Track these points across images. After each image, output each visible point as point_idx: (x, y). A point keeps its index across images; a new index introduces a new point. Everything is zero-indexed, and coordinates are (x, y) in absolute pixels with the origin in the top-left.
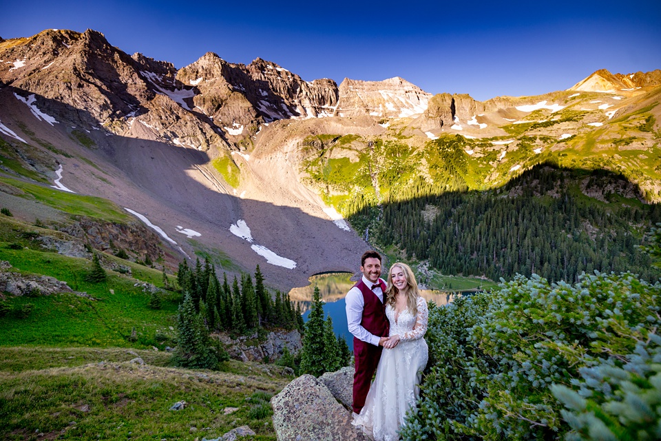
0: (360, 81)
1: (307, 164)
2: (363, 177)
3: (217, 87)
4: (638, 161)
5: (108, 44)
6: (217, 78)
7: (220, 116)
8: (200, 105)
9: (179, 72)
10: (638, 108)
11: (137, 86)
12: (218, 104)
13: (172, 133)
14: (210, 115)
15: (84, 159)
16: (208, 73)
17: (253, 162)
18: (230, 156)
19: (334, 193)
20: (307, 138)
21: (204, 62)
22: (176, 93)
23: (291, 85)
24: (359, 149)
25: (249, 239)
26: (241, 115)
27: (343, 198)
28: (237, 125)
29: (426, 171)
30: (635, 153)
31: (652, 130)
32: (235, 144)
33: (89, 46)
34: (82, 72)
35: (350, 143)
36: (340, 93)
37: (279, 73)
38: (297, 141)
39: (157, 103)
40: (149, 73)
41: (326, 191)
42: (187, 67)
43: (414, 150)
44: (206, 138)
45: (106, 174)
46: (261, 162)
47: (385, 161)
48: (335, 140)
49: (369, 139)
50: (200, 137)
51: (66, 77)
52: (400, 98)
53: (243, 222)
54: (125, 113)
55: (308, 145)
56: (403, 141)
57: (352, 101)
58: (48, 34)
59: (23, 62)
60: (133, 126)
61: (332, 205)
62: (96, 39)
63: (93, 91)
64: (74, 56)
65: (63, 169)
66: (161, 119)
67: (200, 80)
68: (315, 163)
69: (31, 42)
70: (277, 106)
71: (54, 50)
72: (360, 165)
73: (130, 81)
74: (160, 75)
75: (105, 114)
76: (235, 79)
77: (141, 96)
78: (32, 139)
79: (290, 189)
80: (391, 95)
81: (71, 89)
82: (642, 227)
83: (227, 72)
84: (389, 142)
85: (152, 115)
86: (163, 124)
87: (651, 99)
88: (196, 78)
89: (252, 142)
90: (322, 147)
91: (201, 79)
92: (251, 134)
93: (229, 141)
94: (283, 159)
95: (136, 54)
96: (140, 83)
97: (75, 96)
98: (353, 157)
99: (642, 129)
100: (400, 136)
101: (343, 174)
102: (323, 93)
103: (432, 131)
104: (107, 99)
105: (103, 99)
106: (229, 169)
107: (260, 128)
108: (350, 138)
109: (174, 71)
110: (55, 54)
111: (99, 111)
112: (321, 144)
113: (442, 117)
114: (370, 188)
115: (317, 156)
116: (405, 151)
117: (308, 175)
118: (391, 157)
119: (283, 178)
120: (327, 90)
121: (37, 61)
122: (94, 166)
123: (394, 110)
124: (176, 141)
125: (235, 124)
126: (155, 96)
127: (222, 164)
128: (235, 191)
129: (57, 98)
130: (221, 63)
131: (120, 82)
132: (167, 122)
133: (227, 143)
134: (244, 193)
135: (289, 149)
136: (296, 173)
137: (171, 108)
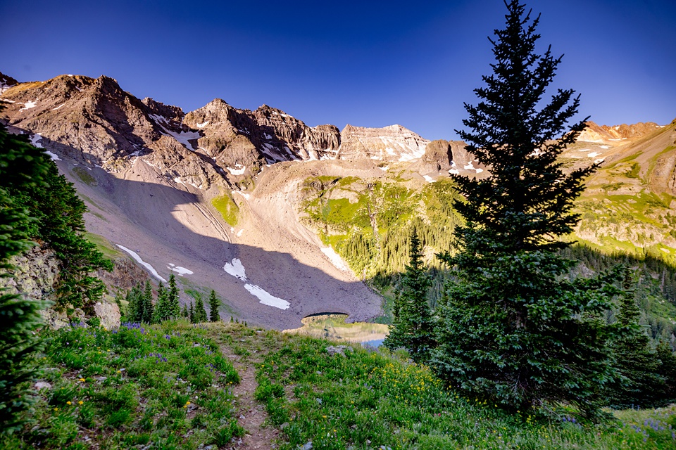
0: (361, 128)
1: (307, 204)
2: (361, 217)
3: (222, 130)
4: (628, 205)
5: (119, 89)
6: (223, 122)
7: (223, 156)
8: (204, 146)
9: (186, 116)
10: (623, 156)
11: (144, 127)
12: (222, 146)
13: (175, 172)
14: (214, 155)
16: (215, 117)
17: (253, 201)
18: (231, 195)
19: (332, 233)
20: (308, 179)
21: (211, 107)
22: (182, 135)
23: (295, 130)
24: (358, 190)
25: (243, 277)
26: (244, 156)
27: (341, 238)
28: (239, 166)
29: (424, 212)
30: (624, 198)
31: (638, 177)
32: (236, 184)
33: (101, 90)
34: (91, 114)
35: (349, 184)
36: (342, 138)
37: (283, 118)
38: (298, 182)
39: (162, 143)
40: (157, 116)
41: (324, 231)
42: (195, 111)
43: (412, 191)
44: (207, 177)
45: (102, 210)
46: (261, 201)
47: (384, 202)
48: (335, 182)
49: (369, 181)
50: (202, 176)
51: (75, 117)
52: (400, 144)
53: (238, 261)
54: (129, 152)
55: (309, 185)
56: (402, 184)
57: (353, 145)
58: (62, 79)
59: (34, 103)
60: (135, 165)
61: (330, 245)
62: (108, 84)
63: (99, 131)
64: (85, 99)
66: (164, 158)
67: (206, 123)
68: (314, 203)
69: (46, 86)
70: (281, 149)
71: (66, 93)
72: (359, 206)
73: (137, 123)
74: (168, 118)
75: (109, 153)
76: (240, 123)
77: (147, 136)
79: (288, 228)
80: (391, 141)
81: (78, 129)
82: (637, 270)
83: (234, 117)
84: (388, 184)
85: (156, 155)
86: (165, 163)
87: (636, 148)
88: (203, 122)
89: (253, 182)
90: (322, 188)
91: (208, 122)
92: (253, 175)
93: (230, 181)
94: (283, 199)
95: (145, 98)
96: (147, 125)
97: (81, 135)
98: (352, 198)
99: (628, 175)
100: (399, 179)
101: (342, 214)
102: (326, 138)
103: (430, 175)
104: (112, 139)
105: (108, 138)
106: (229, 208)
107: (262, 169)
108: (349, 180)
109: (182, 115)
110: (67, 96)
111: (103, 150)
112: (321, 185)
113: (440, 162)
114: (369, 228)
115: (316, 197)
116: (403, 193)
117: (307, 215)
118: (389, 198)
119: (282, 217)
120: (329, 135)
121: (49, 102)
122: (91, 202)
123: (394, 154)
124: (177, 180)
125: (237, 165)
126: (160, 137)
127: (222, 203)
128: (232, 229)
129: (63, 137)
130: (228, 108)
131: (127, 124)
132: (170, 162)
133: (228, 182)
134: (241, 231)
135: (290, 190)
136: (296, 212)
137: (175, 149)
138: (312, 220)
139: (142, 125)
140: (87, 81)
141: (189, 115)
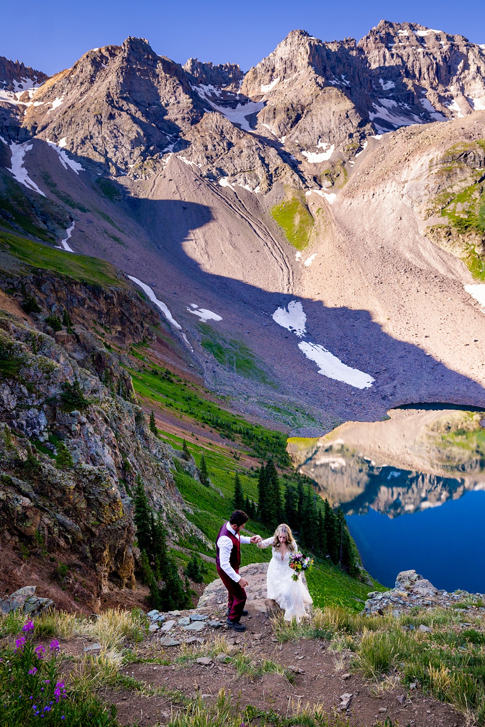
1: (446, 200)
3: (299, 86)
5: (150, 52)
7: (297, 133)
8: (268, 120)
9: (246, 77)
11: (180, 105)
12: (296, 115)
13: (220, 169)
14: (283, 134)
15: (102, 214)
16: (290, 65)
17: (340, 204)
18: (303, 198)
20: (454, 148)
21: (283, 51)
22: (240, 111)
25: (301, 332)
26: (333, 126)
28: (324, 145)
32: (315, 179)
33: (128, 60)
34: (115, 98)
38: (431, 157)
39: (204, 126)
40: (204, 87)
44: (268, 171)
45: (122, 231)
46: (355, 203)
50: (260, 171)
51: (98, 107)
53: (299, 305)
54: (161, 148)
55: (453, 160)
58: (87, 57)
59: (62, 99)
60: (168, 166)
62: (138, 49)
63: (123, 120)
64: (110, 78)
65: (75, 226)
66: (207, 150)
67: (275, 82)
68: (464, 196)
69: (71, 73)
70: (412, 104)
71: (92, 76)
73: (172, 101)
75: (137, 152)
76: (333, 68)
77: (184, 119)
78: (52, 192)
79: (401, 248)
81: (101, 123)
83: (320, 59)
85: (197, 146)
86: (207, 158)
88: (271, 80)
89: (345, 171)
91: (279, 79)
92: (347, 158)
93: (306, 175)
94: (397, 194)
95: (189, 62)
96: (185, 100)
97: (105, 131)
104: (139, 130)
105: (135, 131)
106: (297, 220)
107: (365, 145)
109: (237, 76)
110: (92, 81)
111: (130, 149)
115: (471, 181)
117: (444, 221)
119: (391, 229)
122: (111, 222)
124: (223, 182)
125: (320, 145)
126: (202, 116)
127: (287, 211)
128: (298, 254)
129: (86, 138)
130: (310, 44)
131: (160, 105)
132: (214, 154)
133: (301, 177)
134: (313, 257)
135: (413, 174)
136: (419, 218)
137: (222, 132)
138: (454, 231)
139: (179, 103)
140: (112, 52)
141: (249, 73)
